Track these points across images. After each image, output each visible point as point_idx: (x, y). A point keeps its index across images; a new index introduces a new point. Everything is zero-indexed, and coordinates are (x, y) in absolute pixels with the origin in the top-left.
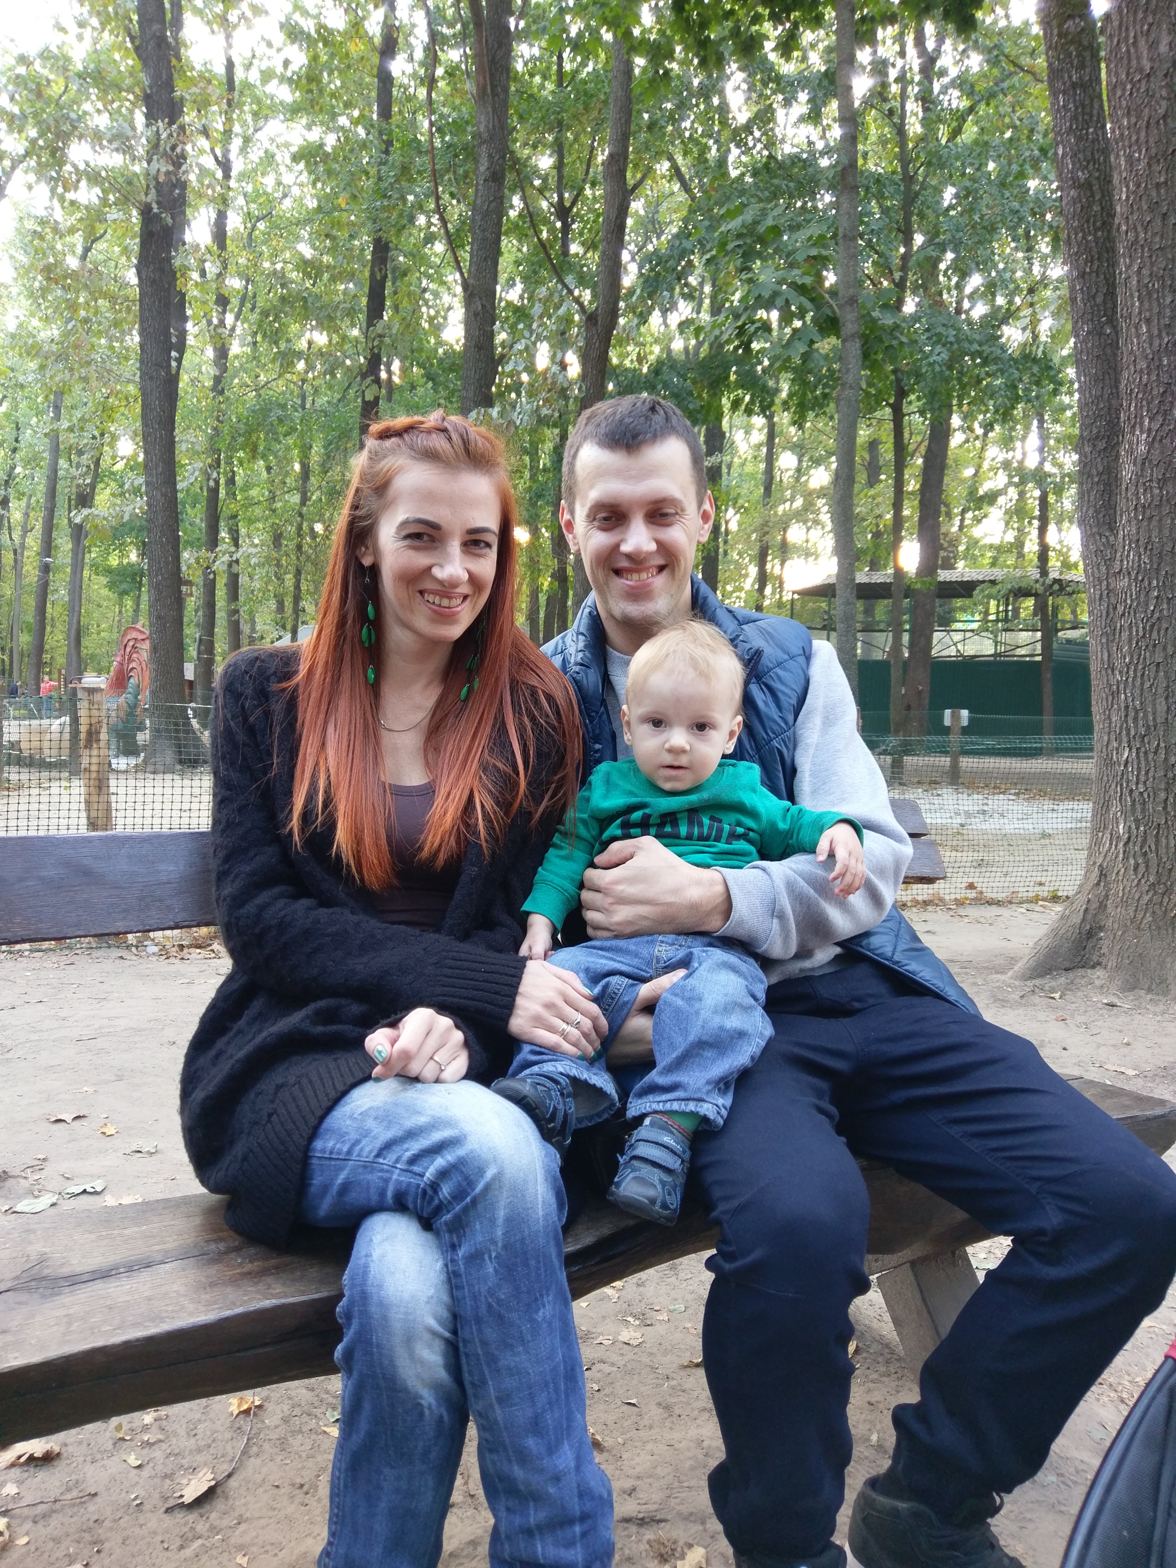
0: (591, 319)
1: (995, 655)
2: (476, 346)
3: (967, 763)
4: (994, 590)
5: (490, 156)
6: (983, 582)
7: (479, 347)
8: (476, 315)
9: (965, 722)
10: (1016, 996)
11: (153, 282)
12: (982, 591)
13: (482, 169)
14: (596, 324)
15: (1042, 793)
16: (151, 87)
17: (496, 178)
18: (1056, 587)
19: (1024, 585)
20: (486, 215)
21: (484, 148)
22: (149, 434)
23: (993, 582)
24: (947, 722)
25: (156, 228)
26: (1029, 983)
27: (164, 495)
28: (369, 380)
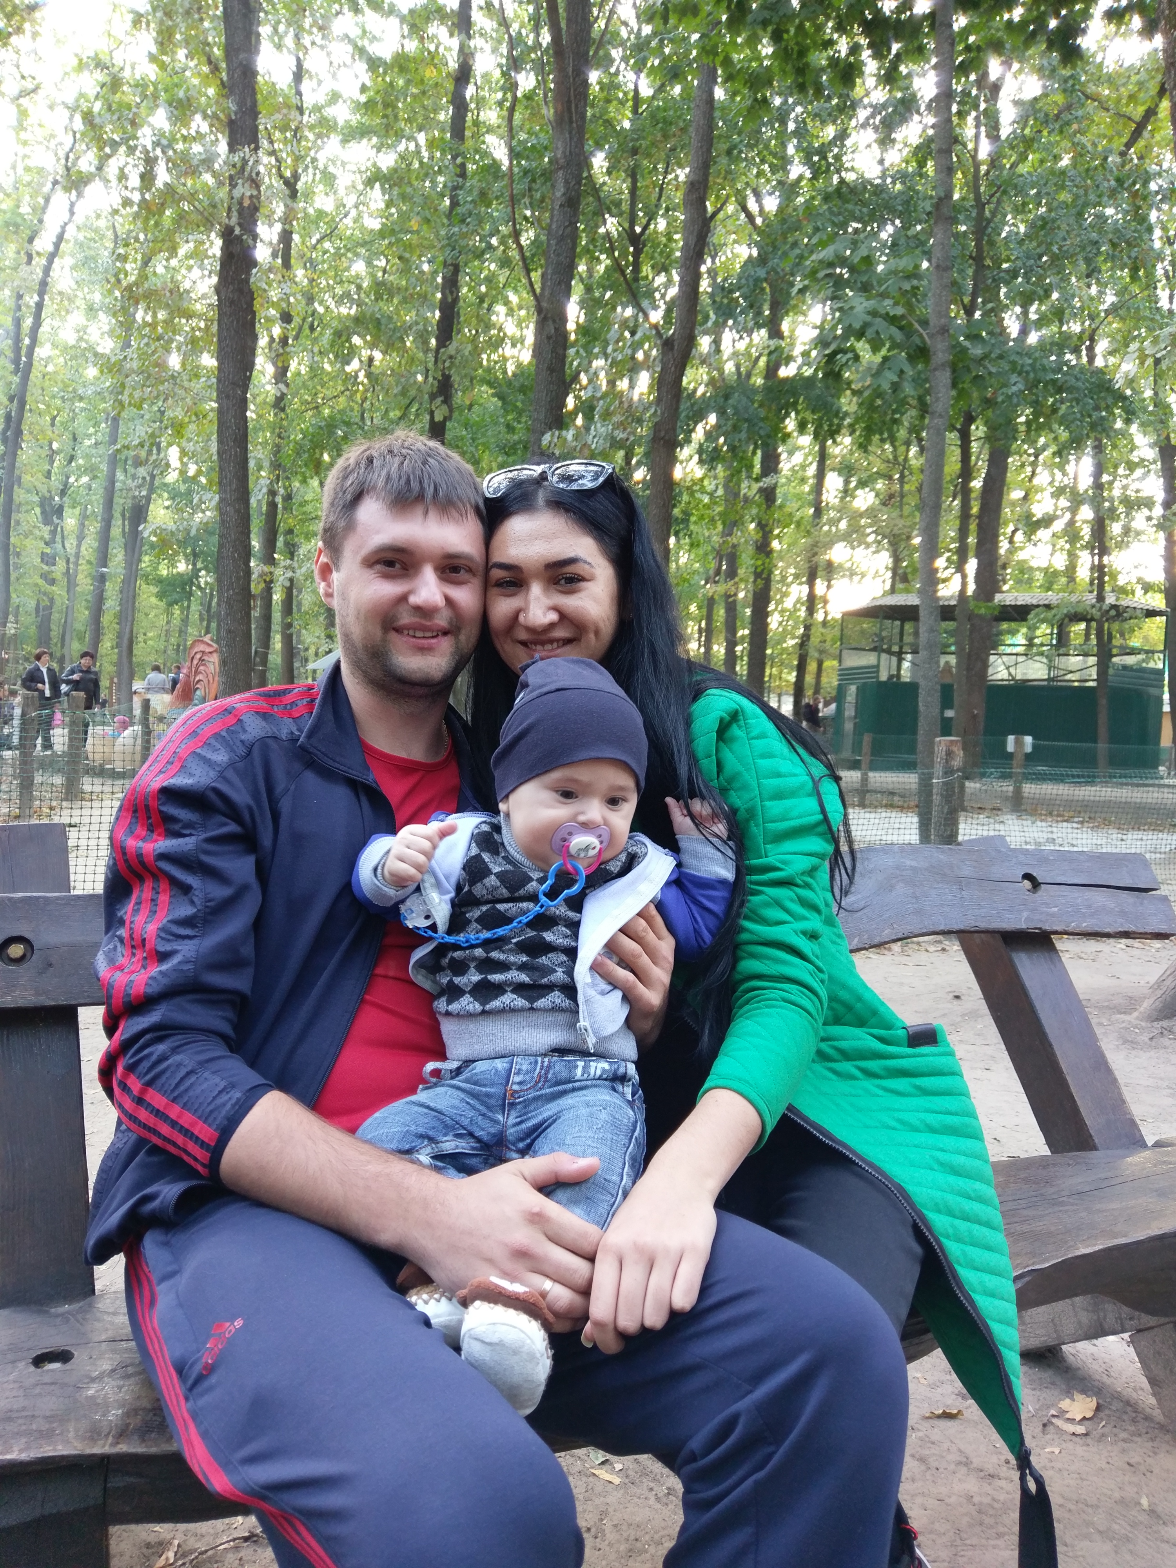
0: (667, 345)
1: (1049, 680)
2: (549, 368)
3: (1029, 789)
4: (1050, 614)
5: (567, 182)
6: (1038, 606)
7: (551, 370)
8: (549, 338)
9: (1028, 749)
10: (1145, 1038)
11: (232, 302)
12: (1037, 615)
13: (559, 194)
14: (672, 349)
15: (1107, 823)
16: (236, 113)
17: (572, 203)
18: (1113, 613)
19: (1080, 610)
20: (561, 239)
21: (560, 173)
22: (225, 452)
23: (1048, 607)
24: (1010, 747)
25: (236, 249)
26: (1155, 1024)
27: (238, 511)
28: (439, 400)
